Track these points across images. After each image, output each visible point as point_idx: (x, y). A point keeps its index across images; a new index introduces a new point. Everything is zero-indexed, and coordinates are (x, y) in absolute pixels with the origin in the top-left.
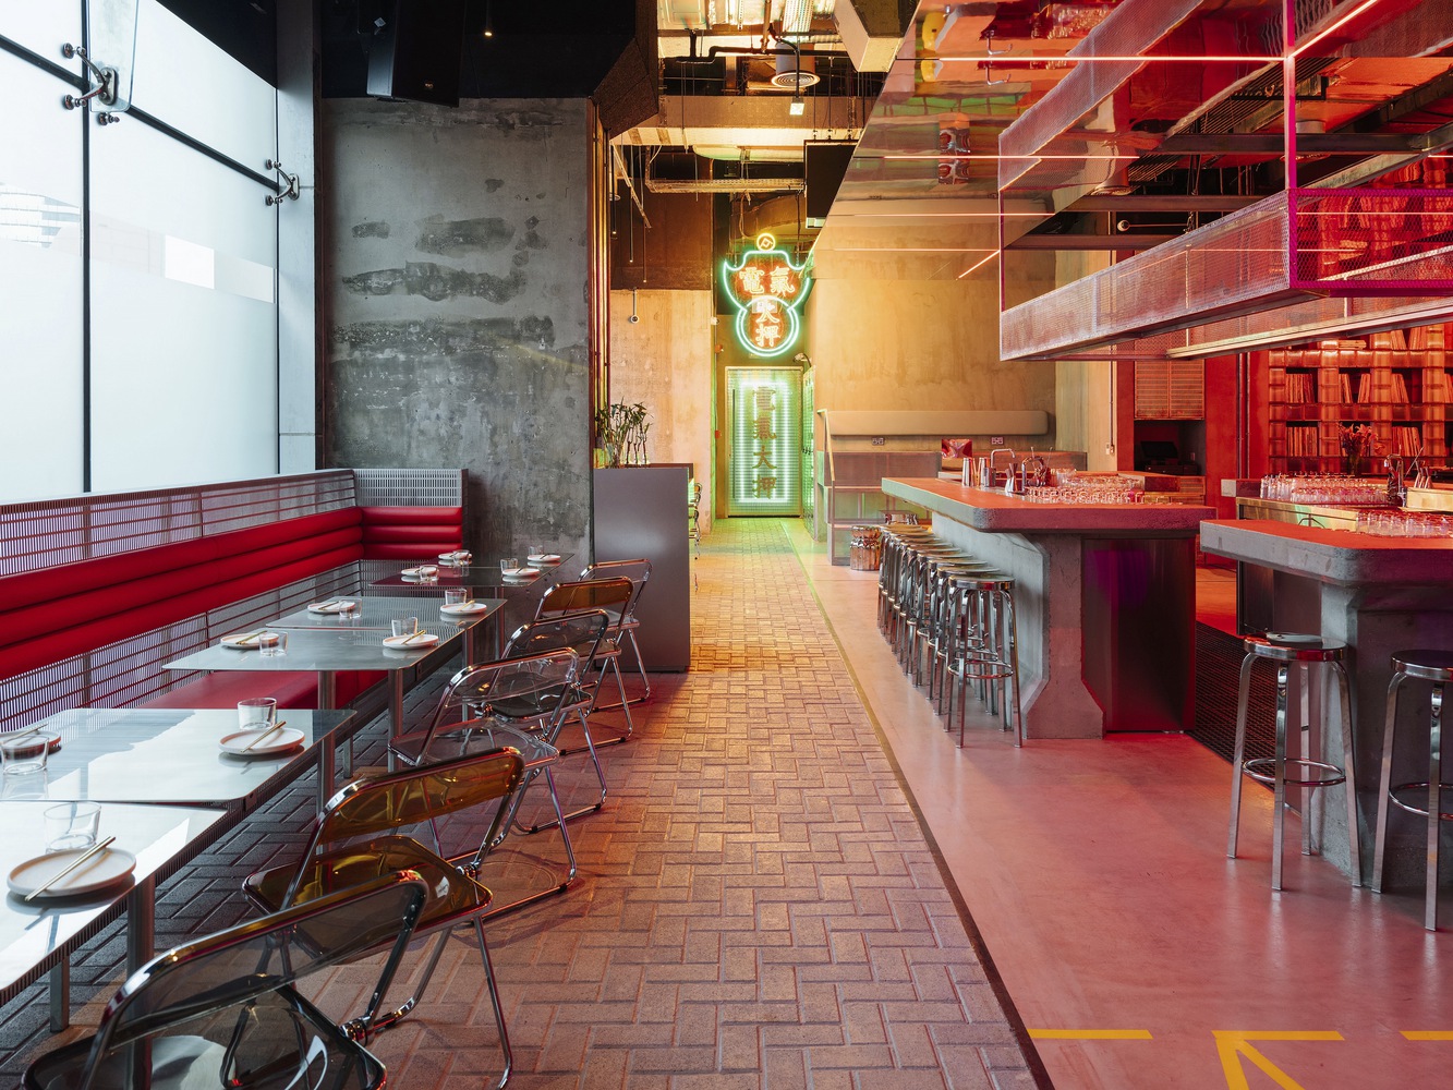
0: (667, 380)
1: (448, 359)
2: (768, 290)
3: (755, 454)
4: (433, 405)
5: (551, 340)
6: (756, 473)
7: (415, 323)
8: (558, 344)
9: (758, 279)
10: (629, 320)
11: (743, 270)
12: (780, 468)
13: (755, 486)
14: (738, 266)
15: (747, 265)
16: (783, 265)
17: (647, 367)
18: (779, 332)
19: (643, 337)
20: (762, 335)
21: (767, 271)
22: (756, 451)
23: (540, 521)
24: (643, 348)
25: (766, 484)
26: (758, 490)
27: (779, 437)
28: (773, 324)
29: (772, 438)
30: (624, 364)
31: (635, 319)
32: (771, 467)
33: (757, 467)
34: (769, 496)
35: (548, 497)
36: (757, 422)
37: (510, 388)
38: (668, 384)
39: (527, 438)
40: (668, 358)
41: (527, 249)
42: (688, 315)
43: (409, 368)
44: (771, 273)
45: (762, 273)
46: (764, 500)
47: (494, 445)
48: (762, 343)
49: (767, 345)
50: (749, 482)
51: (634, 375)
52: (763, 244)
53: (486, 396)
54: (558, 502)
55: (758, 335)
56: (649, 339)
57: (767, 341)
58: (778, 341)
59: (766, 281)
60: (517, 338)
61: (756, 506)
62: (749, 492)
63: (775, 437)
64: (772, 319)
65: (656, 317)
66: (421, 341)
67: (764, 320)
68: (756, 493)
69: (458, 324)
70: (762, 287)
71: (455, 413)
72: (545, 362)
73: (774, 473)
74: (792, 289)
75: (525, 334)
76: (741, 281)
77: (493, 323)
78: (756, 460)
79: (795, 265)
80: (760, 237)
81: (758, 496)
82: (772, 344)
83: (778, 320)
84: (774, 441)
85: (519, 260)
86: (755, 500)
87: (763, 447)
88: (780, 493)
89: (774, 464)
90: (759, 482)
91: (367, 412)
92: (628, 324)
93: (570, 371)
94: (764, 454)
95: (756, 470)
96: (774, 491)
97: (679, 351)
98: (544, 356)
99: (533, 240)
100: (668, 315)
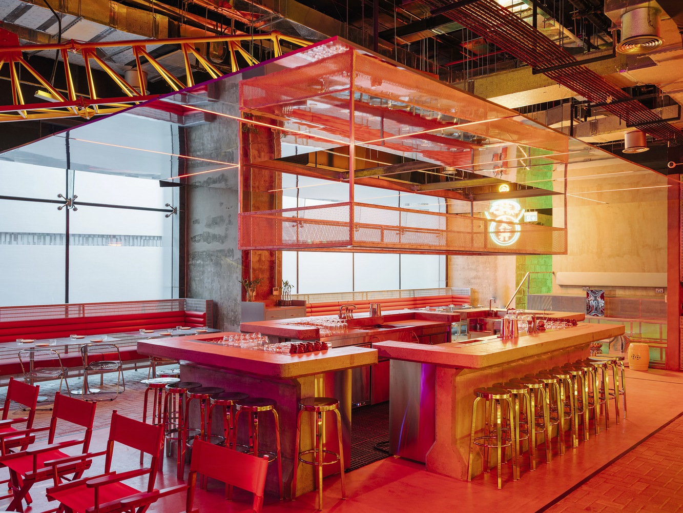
1: (211, 263)
4: (208, 278)
5: (233, 256)
7: (205, 251)
8: (235, 259)
23: (230, 319)
35: (232, 311)
37: (224, 273)
39: (228, 290)
41: (228, 225)
43: (203, 266)
47: (221, 292)
48: (502, 239)
53: (219, 275)
54: (234, 313)
60: (226, 256)
66: (206, 257)
69: (214, 252)
71: (213, 281)
72: (232, 264)
75: (228, 254)
77: (221, 251)
82: (507, 239)
85: (227, 229)
91: (195, 280)
93: (237, 267)
98: (231, 262)
99: (230, 222)
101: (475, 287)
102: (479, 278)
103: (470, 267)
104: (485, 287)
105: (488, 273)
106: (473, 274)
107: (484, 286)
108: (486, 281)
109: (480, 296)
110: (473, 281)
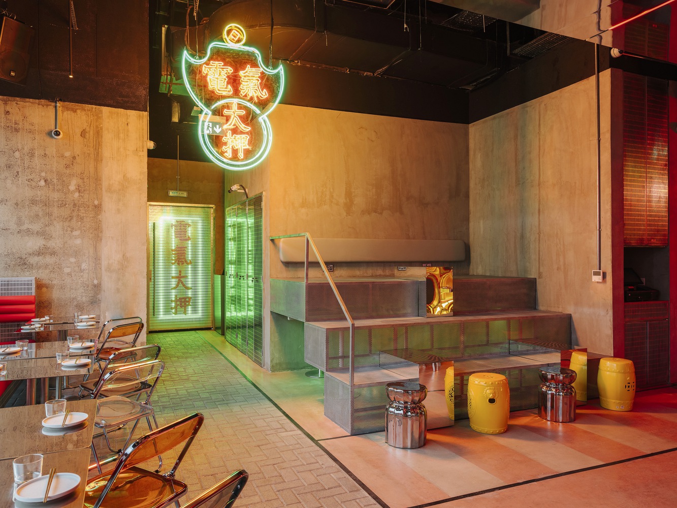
0: (96, 202)
2: (236, 93)
3: (173, 277)
6: (173, 293)
9: (224, 76)
10: (49, 134)
11: (207, 63)
12: (195, 289)
13: (173, 305)
14: (200, 58)
15: (211, 59)
16: (254, 65)
17: (72, 187)
18: (250, 143)
19: (67, 154)
20: (230, 145)
21: (236, 70)
22: (174, 275)
24: (67, 167)
25: (183, 303)
26: (176, 308)
27: (194, 263)
28: (242, 133)
29: (188, 264)
30: (42, 183)
31: (57, 133)
32: (187, 288)
33: (175, 288)
34: (185, 313)
36: (175, 250)
38: (98, 208)
40: (97, 180)
42: (121, 135)
44: (241, 73)
45: (230, 70)
46: (181, 316)
48: (229, 154)
49: (235, 157)
50: (168, 300)
51: (56, 196)
52: (231, 36)
55: (225, 144)
56: (74, 158)
57: (235, 152)
58: (248, 153)
59: (234, 81)
61: (173, 321)
62: (167, 311)
63: (191, 263)
64: (242, 126)
65: (83, 134)
67: (232, 127)
68: (173, 310)
70: (229, 86)
73: (190, 293)
74: (265, 94)
76: (204, 78)
78: (174, 282)
79: (267, 67)
80: (227, 28)
81: (176, 313)
82: (241, 155)
83: (250, 129)
84: (190, 266)
86: (173, 316)
87: (180, 271)
88: (195, 310)
89: (190, 285)
90: (176, 301)
92: (48, 139)
94: (181, 278)
95: (173, 291)
96: (190, 308)
97: (111, 172)
100: (98, 133)
101: (44, 275)
102: (53, 253)
103: (24, 227)
104: (69, 274)
105: (78, 241)
106: (33, 243)
107: (67, 270)
108: (73, 260)
109: (55, 295)
110: (33, 260)
